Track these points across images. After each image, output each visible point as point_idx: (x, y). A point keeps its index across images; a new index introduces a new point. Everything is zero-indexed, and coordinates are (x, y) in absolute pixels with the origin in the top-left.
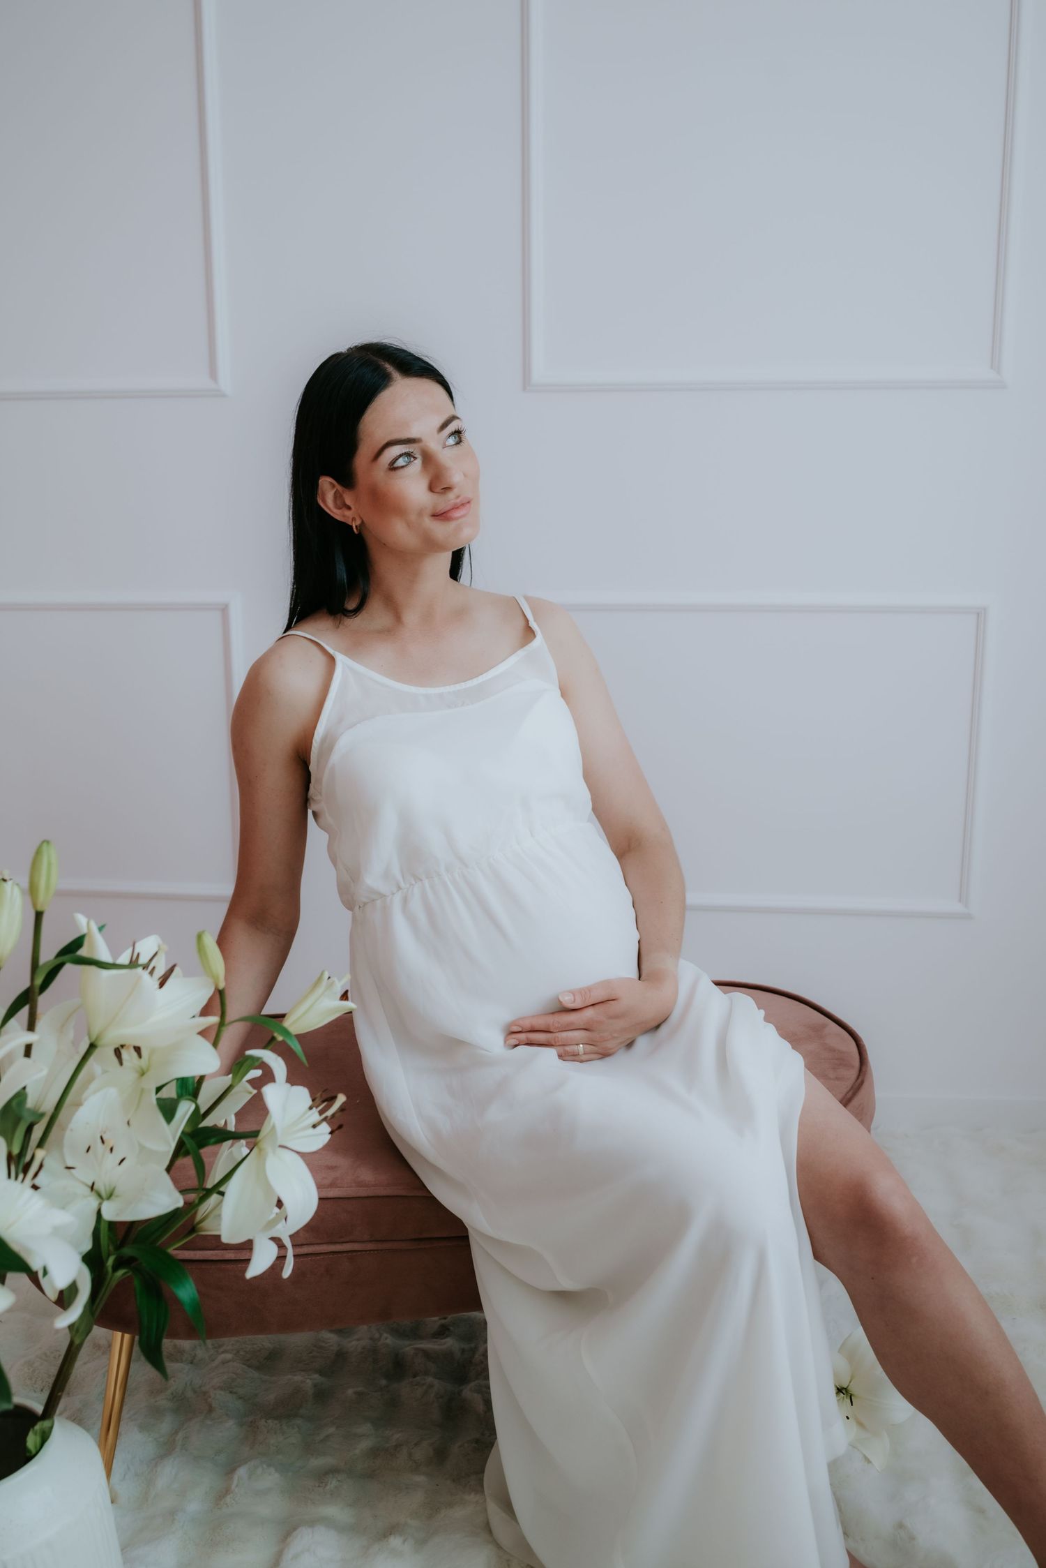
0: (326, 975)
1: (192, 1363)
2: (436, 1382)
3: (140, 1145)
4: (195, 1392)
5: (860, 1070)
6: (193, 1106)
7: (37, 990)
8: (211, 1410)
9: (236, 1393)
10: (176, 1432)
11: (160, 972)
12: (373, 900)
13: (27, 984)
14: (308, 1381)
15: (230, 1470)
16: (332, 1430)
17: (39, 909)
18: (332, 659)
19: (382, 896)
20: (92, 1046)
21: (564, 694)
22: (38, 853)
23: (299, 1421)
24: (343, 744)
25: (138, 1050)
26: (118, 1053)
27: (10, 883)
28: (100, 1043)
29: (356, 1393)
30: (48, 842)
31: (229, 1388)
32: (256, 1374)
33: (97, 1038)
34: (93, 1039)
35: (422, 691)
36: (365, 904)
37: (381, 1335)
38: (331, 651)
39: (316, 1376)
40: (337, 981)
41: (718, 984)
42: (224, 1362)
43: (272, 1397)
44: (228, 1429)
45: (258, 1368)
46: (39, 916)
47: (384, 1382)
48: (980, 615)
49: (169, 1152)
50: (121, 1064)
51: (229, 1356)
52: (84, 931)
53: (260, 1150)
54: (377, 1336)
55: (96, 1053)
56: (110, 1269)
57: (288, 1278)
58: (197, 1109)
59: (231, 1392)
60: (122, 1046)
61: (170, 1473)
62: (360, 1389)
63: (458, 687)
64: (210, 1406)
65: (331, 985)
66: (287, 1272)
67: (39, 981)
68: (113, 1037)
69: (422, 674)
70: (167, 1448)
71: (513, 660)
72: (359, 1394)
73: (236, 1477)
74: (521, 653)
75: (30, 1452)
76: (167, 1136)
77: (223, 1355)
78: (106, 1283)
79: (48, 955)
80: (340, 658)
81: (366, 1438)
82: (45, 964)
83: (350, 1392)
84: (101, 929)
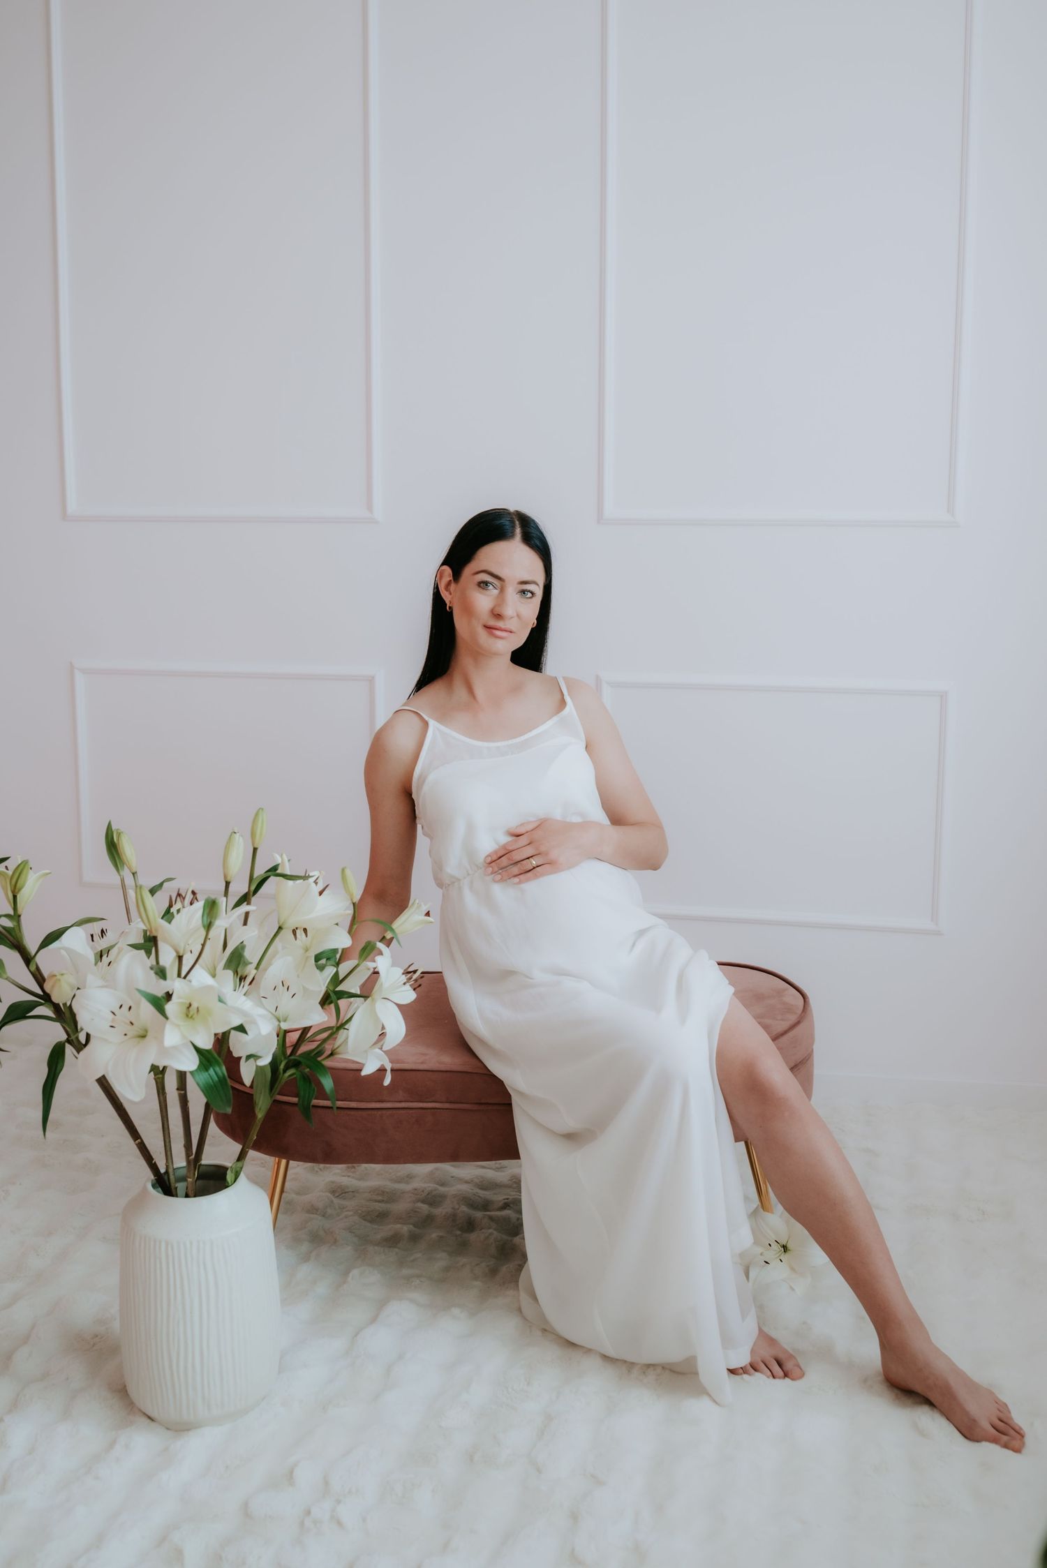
0: (417, 901)
1: (323, 1216)
2: (495, 1232)
3: (304, 987)
4: (325, 1232)
5: (804, 1006)
6: (335, 970)
7: (252, 893)
8: (335, 1241)
9: (354, 1233)
10: (311, 1252)
11: (320, 887)
12: (454, 883)
13: (247, 890)
14: (405, 1229)
15: (346, 1273)
16: (419, 1255)
17: (256, 846)
18: (426, 724)
19: (459, 880)
20: (280, 928)
21: (587, 747)
22: (257, 814)
23: (397, 1250)
24: (431, 778)
25: (305, 930)
26: (294, 932)
27: (238, 834)
28: (284, 927)
29: (438, 1236)
30: (262, 809)
31: (350, 1230)
32: (369, 1224)
33: (282, 924)
34: (281, 923)
35: (486, 744)
36: (449, 885)
37: (460, 1207)
38: (426, 718)
39: (411, 1226)
40: (423, 906)
41: (720, 964)
42: (346, 1217)
43: (379, 1237)
44: (347, 1251)
45: (370, 1222)
46: (255, 850)
47: (459, 1233)
48: (943, 696)
49: (321, 991)
50: (296, 939)
51: (351, 1213)
52: (279, 861)
53: (373, 1000)
54: (457, 1207)
55: (282, 932)
56: (281, 1071)
57: (388, 1085)
58: (337, 974)
59: (350, 1232)
60: (297, 928)
61: (305, 1271)
62: (441, 1234)
63: (510, 742)
64: (336, 1239)
65: (419, 906)
66: (387, 1082)
67: (253, 888)
68: (291, 923)
69: (485, 733)
70: (306, 1258)
71: (550, 723)
72: (441, 1237)
73: (351, 1275)
74: (555, 719)
75: (228, 1183)
76: (320, 982)
77: (346, 1213)
78: (279, 1080)
79: (260, 871)
80: (432, 723)
81: (442, 1260)
82: (257, 877)
83: (434, 1235)
84: (289, 860)
